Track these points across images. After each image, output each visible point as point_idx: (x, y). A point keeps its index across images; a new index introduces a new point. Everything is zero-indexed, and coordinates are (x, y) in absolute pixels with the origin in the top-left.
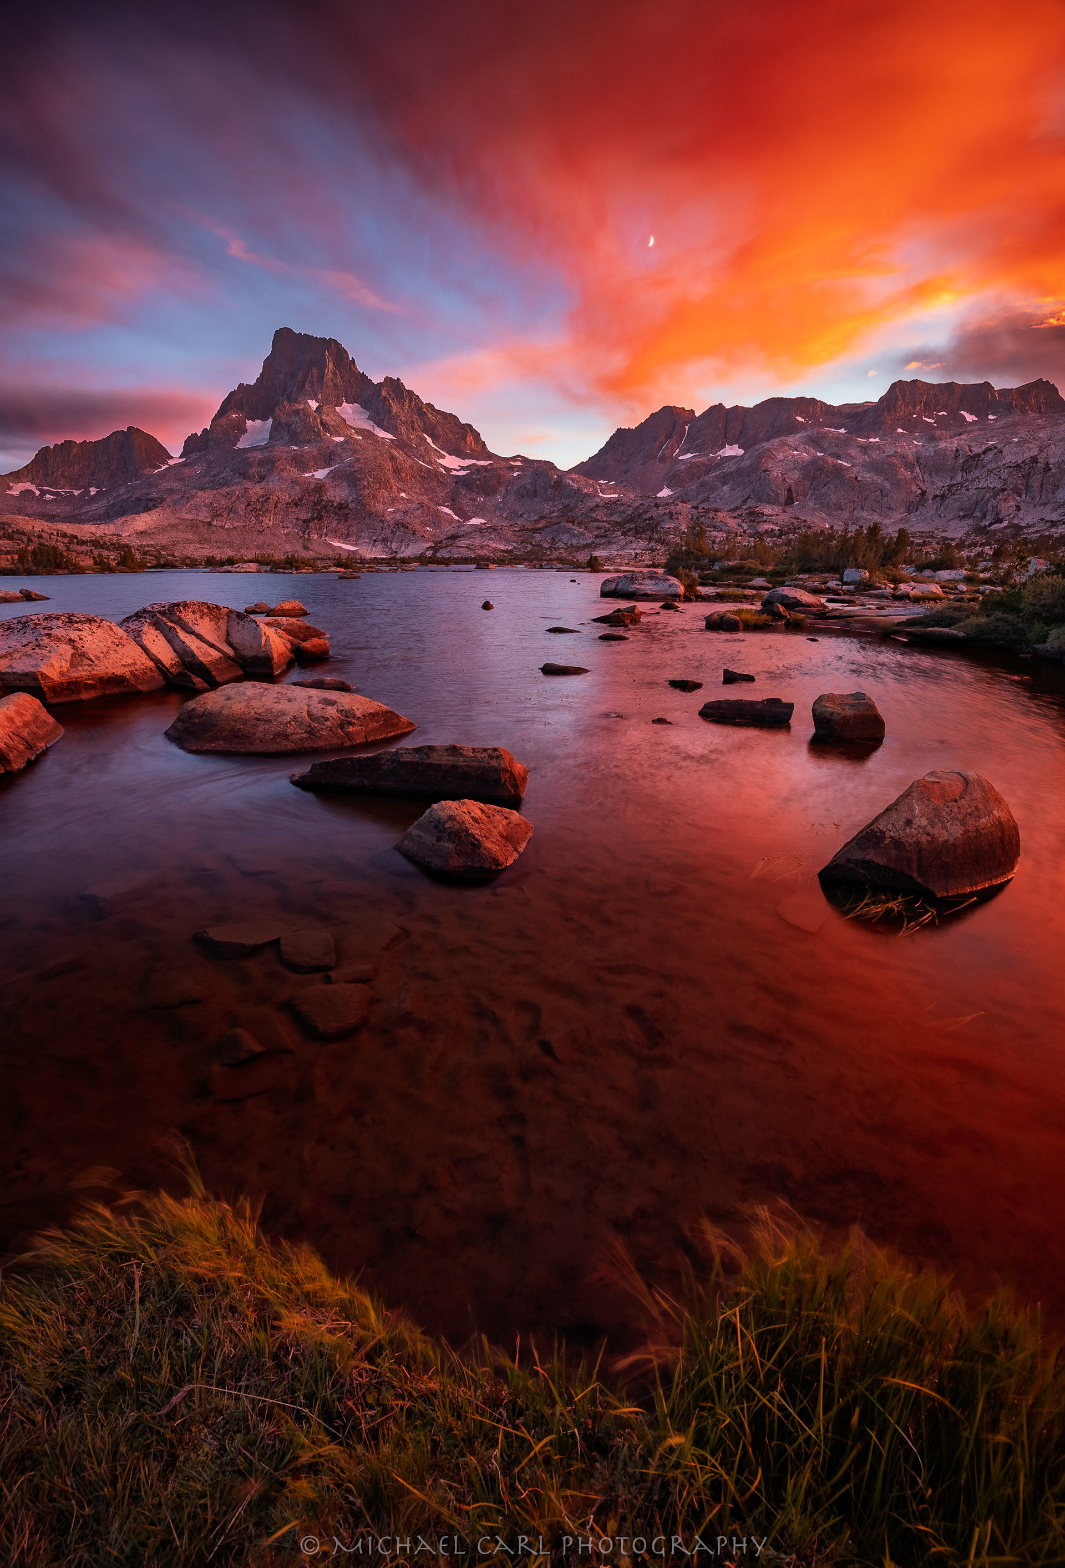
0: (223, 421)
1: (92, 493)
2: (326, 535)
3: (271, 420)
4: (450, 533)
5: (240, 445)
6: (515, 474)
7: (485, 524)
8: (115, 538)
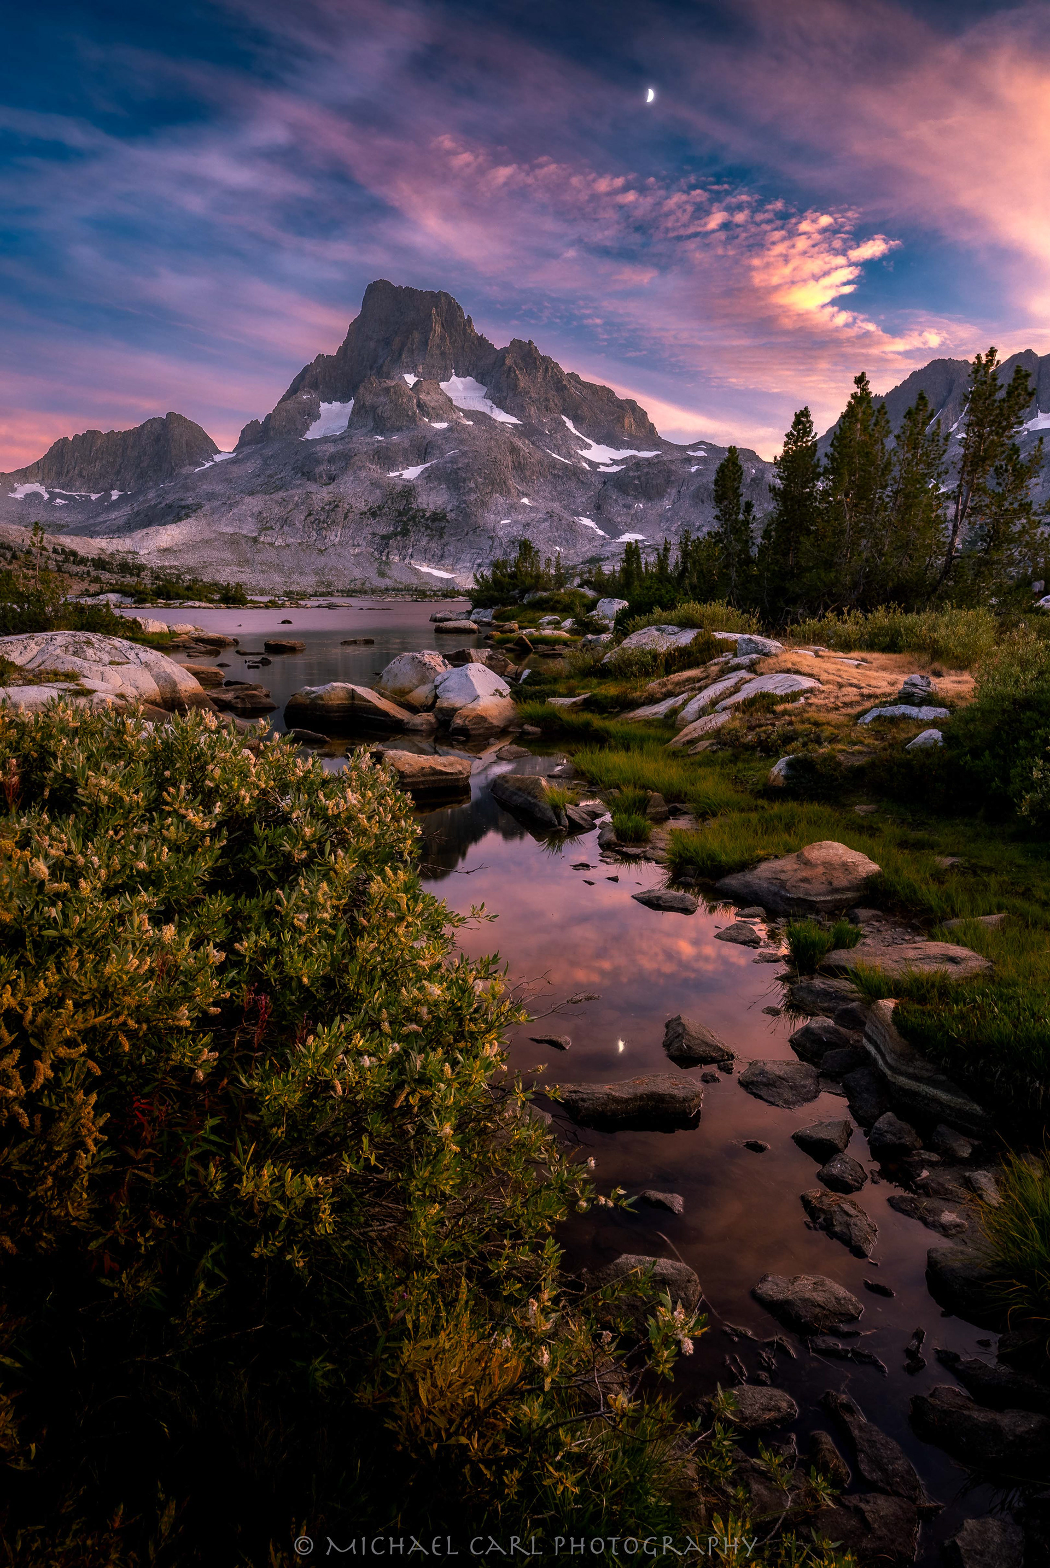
0: (290, 404)
1: (114, 498)
2: (412, 556)
3: (352, 401)
4: (589, 555)
5: (309, 435)
6: (693, 469)
7: (643, 541)
8: (130, 556)
